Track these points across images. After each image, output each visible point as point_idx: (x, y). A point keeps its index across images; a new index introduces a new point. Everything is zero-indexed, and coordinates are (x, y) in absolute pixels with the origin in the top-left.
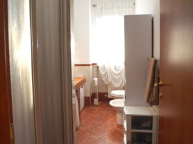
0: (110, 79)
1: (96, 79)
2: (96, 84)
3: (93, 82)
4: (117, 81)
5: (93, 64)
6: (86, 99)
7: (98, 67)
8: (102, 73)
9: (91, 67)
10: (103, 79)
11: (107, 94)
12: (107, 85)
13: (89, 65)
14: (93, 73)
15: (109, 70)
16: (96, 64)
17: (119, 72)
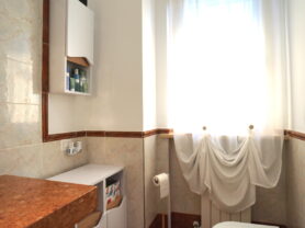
1: (163, 177)
3: (155, 185)
4: (230, 186)
5: (158, 131)
7: (171, 140)
8: (184, 159)
9: (149, 141)
10: (187, 177)
11: (199, 218)
12: (199, 197)
13: (140, 135)
14: (157, 158)
15: (204, 150)
16: (167, 131)
17: (237, 158)
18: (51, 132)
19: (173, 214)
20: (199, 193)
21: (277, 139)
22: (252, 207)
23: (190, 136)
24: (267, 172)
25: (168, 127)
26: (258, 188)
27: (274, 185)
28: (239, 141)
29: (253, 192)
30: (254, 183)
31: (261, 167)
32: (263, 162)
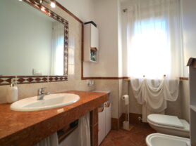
0: (145, 98)
1: (126, 96)
2: (127, 102)
3: (123, 100)
4: (155, 101)
5: (123, 78)
6: (113, 121)
7: (129, 81)
8: (135, 89)
9: (120, 81)
10: (136, 97)
11: (141, 116)
12: (142, 106)
14: (123, 89)
15: (144, 85)
16: (127, 78)
17: (158, 89)
18: (84, 76)
19: (130, 114)
20: (141, 103)
21: (176, 81)
22: (165, 110)
23: (137, 80)
24: (172, 95)
25: (128, 76)
26: (168, 102)
27: (175, 100)
28: (159, 81)
29: (166, 103)
30: (166, 99)
31: (169, 93)
32: (170, 90)
